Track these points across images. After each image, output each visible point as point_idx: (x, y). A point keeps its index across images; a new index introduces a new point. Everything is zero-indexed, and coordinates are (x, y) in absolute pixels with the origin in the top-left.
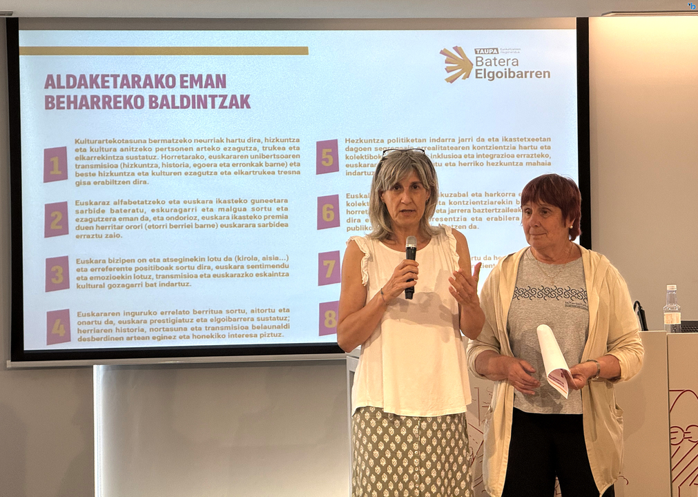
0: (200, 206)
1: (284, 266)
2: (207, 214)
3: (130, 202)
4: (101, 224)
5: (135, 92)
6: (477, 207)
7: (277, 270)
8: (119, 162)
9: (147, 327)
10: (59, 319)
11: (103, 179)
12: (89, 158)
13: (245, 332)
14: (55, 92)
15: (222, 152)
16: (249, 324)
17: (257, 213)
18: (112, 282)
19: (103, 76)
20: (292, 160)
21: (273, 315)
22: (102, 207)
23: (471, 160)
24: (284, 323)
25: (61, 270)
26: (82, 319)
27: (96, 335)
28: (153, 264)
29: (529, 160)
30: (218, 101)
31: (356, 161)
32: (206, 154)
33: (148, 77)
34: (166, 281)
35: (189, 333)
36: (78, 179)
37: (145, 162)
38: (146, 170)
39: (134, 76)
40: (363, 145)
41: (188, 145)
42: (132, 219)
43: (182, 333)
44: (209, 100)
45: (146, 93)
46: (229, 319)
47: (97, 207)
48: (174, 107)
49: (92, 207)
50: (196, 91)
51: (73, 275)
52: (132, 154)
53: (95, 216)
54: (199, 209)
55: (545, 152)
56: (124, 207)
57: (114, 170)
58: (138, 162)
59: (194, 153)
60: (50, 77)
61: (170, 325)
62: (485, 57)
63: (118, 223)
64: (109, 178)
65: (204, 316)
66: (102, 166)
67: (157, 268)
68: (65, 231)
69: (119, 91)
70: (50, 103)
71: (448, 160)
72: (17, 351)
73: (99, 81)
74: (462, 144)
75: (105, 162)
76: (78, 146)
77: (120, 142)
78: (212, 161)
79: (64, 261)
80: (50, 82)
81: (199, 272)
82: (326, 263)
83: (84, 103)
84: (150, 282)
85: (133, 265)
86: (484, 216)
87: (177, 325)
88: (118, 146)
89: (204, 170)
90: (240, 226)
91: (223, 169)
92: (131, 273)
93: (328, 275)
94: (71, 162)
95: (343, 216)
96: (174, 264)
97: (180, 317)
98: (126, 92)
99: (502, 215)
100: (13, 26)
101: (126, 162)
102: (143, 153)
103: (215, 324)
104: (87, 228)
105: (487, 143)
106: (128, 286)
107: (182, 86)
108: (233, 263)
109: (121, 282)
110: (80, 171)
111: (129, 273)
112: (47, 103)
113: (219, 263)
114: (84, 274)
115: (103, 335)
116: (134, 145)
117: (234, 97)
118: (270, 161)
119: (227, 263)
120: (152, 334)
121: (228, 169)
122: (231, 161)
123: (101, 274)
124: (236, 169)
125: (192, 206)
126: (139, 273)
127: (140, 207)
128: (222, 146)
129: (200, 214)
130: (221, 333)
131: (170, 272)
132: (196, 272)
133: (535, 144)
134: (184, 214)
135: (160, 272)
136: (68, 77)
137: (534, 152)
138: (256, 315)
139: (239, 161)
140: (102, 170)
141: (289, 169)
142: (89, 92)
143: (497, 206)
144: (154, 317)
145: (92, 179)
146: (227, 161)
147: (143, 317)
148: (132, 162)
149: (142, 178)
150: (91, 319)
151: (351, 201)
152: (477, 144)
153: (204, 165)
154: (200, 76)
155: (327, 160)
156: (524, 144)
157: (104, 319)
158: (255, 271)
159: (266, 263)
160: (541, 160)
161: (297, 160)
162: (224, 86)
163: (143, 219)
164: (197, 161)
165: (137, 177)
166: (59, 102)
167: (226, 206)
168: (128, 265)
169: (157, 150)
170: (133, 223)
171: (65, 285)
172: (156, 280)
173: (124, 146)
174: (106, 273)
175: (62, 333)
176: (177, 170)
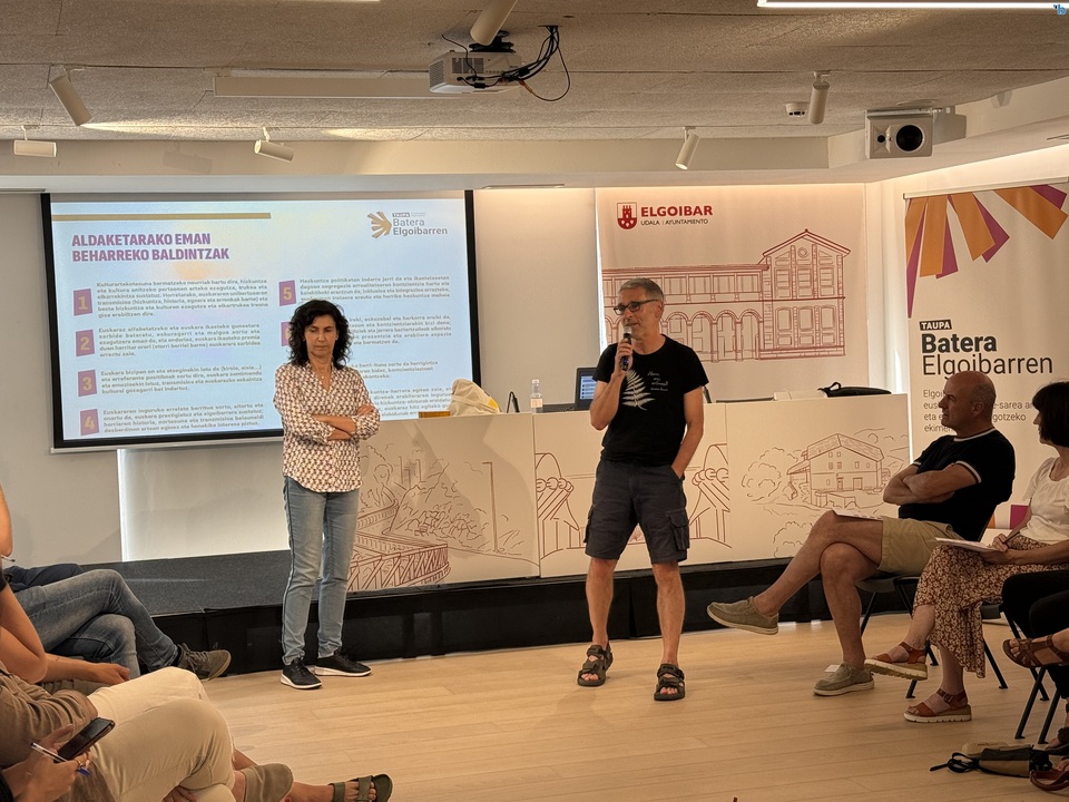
0: (194, 331)
1: (257, 373)
2: (199, 336)
3: (141, 329)
4: (119, 345)
5: (142, 247)
6: (397, 327)
7: (252, 377)
8: (131, 300)
9: (157, 421)
10: (89, 416)
11: (120, 312)
12: (108, 297)
13: (231, 422)
14: (80, 249)
15: (209, 290)
16: (233, 416)
17: (236, 335)
18: (129, 388)
19: (117, 236)
20: (260, 296)
21: (251, 409)
22: (120, 333)
23: (392, 294)
24: (260, 414)
25: (90, 380)
26: (107, 416)
27: (118, 428)
28: (160, 374)
29: (434, 293)
30: (205, 253)
32: (197, 292)
33: (151, 236)
34: (170, 386)
35: (189, 424)
36: (101, 313)
37: (151, 299)
38: (151, 305)
39: (140, 236)
41: (183, 286)
42: (143, 341)
43: (183, 424)
44: (198, 253)
45: (150, 248)
46: (219, 413)
47: (115, 333)
48: (172, 258)
49: (112, 333)
50: (188, 246)
51: (99, 384)
52: (141, 293)
53: (114, 339)
54: (193, 333)
55: (445, 287)
56: (136, 333)
57: (128, 306)
58: (146, 299)
59: (188, 292)
60: (76, 237)
61: (174, 419)
62: (400, 219)
63: (132, 345)
64: (124, 312)
65: (199, 411)
66: (118, 303)
67: (163, 377)
68: (92, 351)
69: (129, 247)
70: (76, 256)
71: (375, 294)
72: (59, 441)
73: (114, 239)
74: (385, 282)
75: (121, 300)
76: (99, 288)
77: (131, 284)
78: (202, 298)
79: (92, 374)
80: (76, 241)
81: (195, 380)
83: (103, 256)
84: (157, 387)
85: (145, 375)
86: (403, 333)
87: (180, 418)
88: (130, 288)
89: (195, 304)
90: (224, 345)
91: (210, 303)
94: (95, 300)
96: (176, 374)
97: (181, 412)
98: (134, 247)
99: (416, 333)
100: (45, 199)
101: (137, 299)
102: (150, 293)
103: (207, 417)
104: (109, 349)
105: (403, 281)
106: (142, 391)
107: (177, 243)
108: (220, 372)
109: (136, 388)
110: (102, 307)
111: (142, 381)
112: (74, 256)
113: (209, 373)
114: (108, 383)
115: (124, 427)
116: (142, 287)
117: (216, 250)
118: (244, 297)
119: (215, 372)
120: (160, 426)
121: (214, 304)
122: (216, 297)
123: (120, 382)
124: (220, 303)
125: (188, 331)
126: (149, 381)
127: (149, 332)
128: (209, 286)
129: (194, 337)
130: (213, 423)
131: (172, 380)
132: (192, 379)
133: (438, 281)
134: (181, 337)
135: (165, 380)
136: (90, 237)
137: (436, 287)
138: (238, 410)
139: (222, 297)
140: (119, 306)
141: (259, 302)
142: (107, 248)
143: (412, 326)
144: (162, 413)
145: (111, 313)
146: (213, 297)
147: (154, 413)
148: (141, 299)
149: (150, 311)
150: (114, 415)
152: (396, 282)
153: (196, 301)
154: (190, 235)
155: (287, 296)
156: (430, 281)
157: (124, 415)
158: (236, 378)
159: (244, 371)
160: (443, 293)
161: (265, 296)
162: (209, 243)
163: (151, 341)
164: (190, 298)
165: (145, 310)
166: (84, 256)
167: (213, 330)
168: (141, 375)
169: (160, 290)
170: (144, 344)
171: (94, 391)
172: (162, 386)
173: (135, 287)
174: (125, 382)
175: (92, 426)
176: (175, 305)
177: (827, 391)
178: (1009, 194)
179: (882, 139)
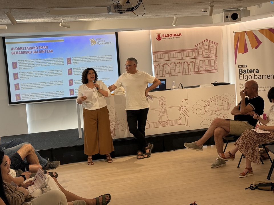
0: (44, 72)
1: (62, 83)
3: (30, 72)
4: (25, 77)
5: (30, 50)
6: (99, 69)
7: (61, 84)
8: (28, 64)
9: (36, 96)
10: (18, 96)
11: (25, 68)
12: (21, 64)
13: (55, 96)
14: (13, 51)
16: (56, 94)
17: (56, 73)
18: (28, 88)
19: (23, 47)
20: (62, 62)
21: (61, 92)
22: (25, 73)
23: (97, 60)
24: (63, 94)
25: (18, 86)
26: (23, 95)
27: (26, 98)
28: (36, 84)
29: (108, 60)
30: (47, 51)
31: (75, 62)
33: (32, 47)
34: (39, 87)
35: (44, 97)
36: (20, 68)
37: (33, 64)
39: (29, 47)
40: (76, 58)
41: (41, 60)
43: (43, 97)
44: (45, 51)
45: (32, 50)
46: (52, 94)
48: (38, 53)
49: (23, 73)
50: (42, 49)
51: (20, 87)
52: (30, 62)
53: (24, 75)
54: (44, 73)
55: (111, 58)
56: (29, 73)
57: (27, 66)
58: (31, 64)
59: (43, 62)
60: (12, 48)
61: (40, 95)
62: (98, 40)
63: (28, 76)
64: (26, 68)
65: (47, 93)
67: (37, 85)
68: (18, 78)
69: (26, 50)
70: (12, 53)
71: (92, 60)
72: (10, 102)
74: (95, 57)
75: (25, 64)
76: (19, 62)
77: (27, 60)
78: (46, 63)
79: (18, 84)
80: (12, 49)
81: (45, 85)
82: (70, 82)
83: (19, 53)
84: (36, 87)
85: (32, 84)
86: (100, 71)
87: (42, 95)
88: (27, 61)
90: (53, 75)
91: (49, 65)
92: (32, 86)
93: (71, 84)
94: (18, 65)
95: (73, 72)
96: (40, 84)
97: (42, 94)
98: (28, 50)
99: (103, 70)
100: (4, 38)
101: (29, 64)
102: (32, 62)
103: (49, 95)
104: (22, 78)
105: (100, 57)
106: (31, 88)
107: (39, 49)
108: (52, 83)
109: (30, 88)
110: (20, 66)
111: (31, 86)
113: (49, 83)
114: (22, 87)
115: (27, 98)
117: (50, 50)
118: (58, 62)
119: (51, 83)
120: (37, 97)
123: (26, 86)
124: (51, 64)
125: (43, 72)
126: (33, 86)
127: (33, 73)
128: (48, 60)
129: (45, 74)
130: (51, 96)
131: (39, 85)
133: (109, 56)
134: (41, 74)
135: (38, 85)
136: (16, 48)
137: (109, 58)
138: (57, 93)
139: (52, 63)
140: (24, 66)
141: (62, 64)
143: (102, 69)
144: (37, 94)
145: (22, 68)
147: (35, 94)
149: (32, 67)
150: (24, 95)
151: (74, 69)
152: (98, 57)
153: (45, 64)
154: (43, 47)
155: (69, 62)
156: (107, 56)
157: (27, 95)
158: (56, 84)
159: (58, 82)
160: (110, 59)
162: (47, 48)
163: (33, 75)
166: (14, 53)
167: (50, 72)
168: (31, 84)
169: (35, 61)
170: (31, 76)
171: (19, 89)
172: (37, 87)
173: (28, 61)
174: (27, 86)
175: (19, 98)
176: (39, 65)
177: (214, 84)
178: (262, 31)
179: (227, 17)
